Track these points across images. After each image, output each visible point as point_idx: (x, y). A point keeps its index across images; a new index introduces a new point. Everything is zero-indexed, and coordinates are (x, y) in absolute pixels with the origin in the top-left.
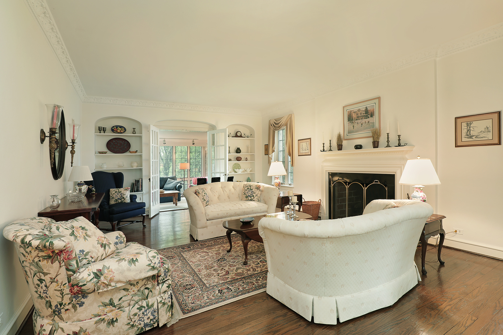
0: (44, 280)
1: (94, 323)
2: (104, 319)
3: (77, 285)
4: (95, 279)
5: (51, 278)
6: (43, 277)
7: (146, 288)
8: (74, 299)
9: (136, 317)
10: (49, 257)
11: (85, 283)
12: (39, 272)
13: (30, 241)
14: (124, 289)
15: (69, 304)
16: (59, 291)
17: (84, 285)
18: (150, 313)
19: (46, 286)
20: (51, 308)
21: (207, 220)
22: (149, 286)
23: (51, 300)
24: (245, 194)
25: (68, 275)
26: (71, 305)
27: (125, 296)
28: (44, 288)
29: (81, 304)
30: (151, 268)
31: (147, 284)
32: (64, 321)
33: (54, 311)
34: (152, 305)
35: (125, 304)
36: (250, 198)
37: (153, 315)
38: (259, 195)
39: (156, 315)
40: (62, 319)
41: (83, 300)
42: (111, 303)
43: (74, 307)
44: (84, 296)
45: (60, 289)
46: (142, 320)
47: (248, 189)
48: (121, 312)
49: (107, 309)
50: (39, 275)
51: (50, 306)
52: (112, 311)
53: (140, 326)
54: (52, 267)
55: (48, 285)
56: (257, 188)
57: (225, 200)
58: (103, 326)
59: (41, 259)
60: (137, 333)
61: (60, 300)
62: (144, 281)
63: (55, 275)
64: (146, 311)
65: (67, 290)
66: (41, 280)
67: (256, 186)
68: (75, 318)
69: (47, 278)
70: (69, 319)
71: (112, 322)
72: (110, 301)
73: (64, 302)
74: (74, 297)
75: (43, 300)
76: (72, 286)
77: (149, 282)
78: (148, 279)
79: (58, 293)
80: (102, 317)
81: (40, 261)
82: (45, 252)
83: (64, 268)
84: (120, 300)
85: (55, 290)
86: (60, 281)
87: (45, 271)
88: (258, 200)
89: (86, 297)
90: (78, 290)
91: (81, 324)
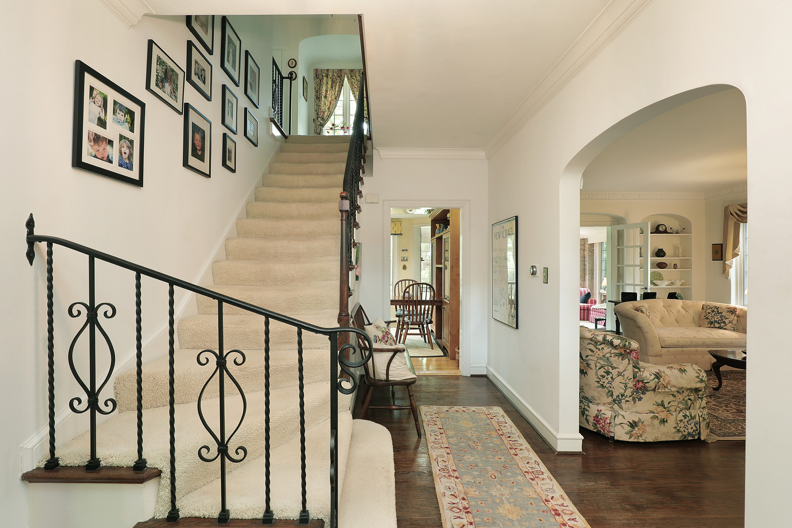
0: (611, 373)
1: (650, 417)
2: (657, 416)
3: (642, 382)
4: (656, 380)
5: (619, 372)
6: (610, 370)
7: (689, 399)
8: (635, 393)
9: (682, 423)
10: (621, 354)
11: (649, 381)
12: (608, 366)
13: (611, 340)
14: (672, 395)
15: (630, 396)
16: (623, 383)
17: (648, 382)
18: (693, 424)
19: (612, 378)
20: (612, 397)
21: (662, 347)
22: (692, 398)
23: (613, 390)
24: (707, 318)
25: (633, 371)
26: (631, 398)
27: (673, 401)
28: (610, 379)
29: (640, 399)
30: (699, 380)
31: (690, 395)
32: (623, 410)
33: (614, 400)
34: (695, 416)
35: (672, 409)
36: (717, 325)
37: (696, 427)
38: (735, 322)
39: (698, 428)
40: (621, 408)
41: (642, 395)
42: (662, 405)
43: (634, 400)
44: (643, 393)
45: (625, 382)
46: (687, 428)
47: (713, 311)
48: (669, 414)
49: (660, 409)
50: (608, 368)
51: (612, 395)
52: (663, 411)
53: (684, 433)
54: (622, 363)
55: (614, 377)
56: (731, 311)
57: (672, 324)
58: (656, 422)
59: (613, 355)
60: (681, 439)
61: (622, 391)
62: (688, 392)
63: (623, 370)
64: (690, 420)
65: (631, 384)
66: (608, 373)
67: (728, 308)
68: (634, 410)
69: (614, 372)
70: (628, 409)
71: (663, 421)
72: (662, 402)
73: (626, 394)
74: (636, 392)
75: (606, 389)
76: (638, 381)
77: (692, 394)
78: (691, 390)
79: (623, 386)
80: (657, 415)
81: (611, 357)
82: (619, 350)
83: (631, 366)
84: (669, 404)
85: (620, 382)
86: (626, 376)
87: (614, 365)
88: (734, 329)
89: (645, 394)
90: (642, 386)
91: (640, 416)
